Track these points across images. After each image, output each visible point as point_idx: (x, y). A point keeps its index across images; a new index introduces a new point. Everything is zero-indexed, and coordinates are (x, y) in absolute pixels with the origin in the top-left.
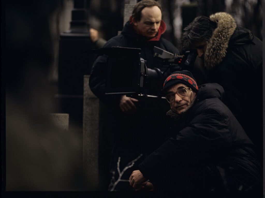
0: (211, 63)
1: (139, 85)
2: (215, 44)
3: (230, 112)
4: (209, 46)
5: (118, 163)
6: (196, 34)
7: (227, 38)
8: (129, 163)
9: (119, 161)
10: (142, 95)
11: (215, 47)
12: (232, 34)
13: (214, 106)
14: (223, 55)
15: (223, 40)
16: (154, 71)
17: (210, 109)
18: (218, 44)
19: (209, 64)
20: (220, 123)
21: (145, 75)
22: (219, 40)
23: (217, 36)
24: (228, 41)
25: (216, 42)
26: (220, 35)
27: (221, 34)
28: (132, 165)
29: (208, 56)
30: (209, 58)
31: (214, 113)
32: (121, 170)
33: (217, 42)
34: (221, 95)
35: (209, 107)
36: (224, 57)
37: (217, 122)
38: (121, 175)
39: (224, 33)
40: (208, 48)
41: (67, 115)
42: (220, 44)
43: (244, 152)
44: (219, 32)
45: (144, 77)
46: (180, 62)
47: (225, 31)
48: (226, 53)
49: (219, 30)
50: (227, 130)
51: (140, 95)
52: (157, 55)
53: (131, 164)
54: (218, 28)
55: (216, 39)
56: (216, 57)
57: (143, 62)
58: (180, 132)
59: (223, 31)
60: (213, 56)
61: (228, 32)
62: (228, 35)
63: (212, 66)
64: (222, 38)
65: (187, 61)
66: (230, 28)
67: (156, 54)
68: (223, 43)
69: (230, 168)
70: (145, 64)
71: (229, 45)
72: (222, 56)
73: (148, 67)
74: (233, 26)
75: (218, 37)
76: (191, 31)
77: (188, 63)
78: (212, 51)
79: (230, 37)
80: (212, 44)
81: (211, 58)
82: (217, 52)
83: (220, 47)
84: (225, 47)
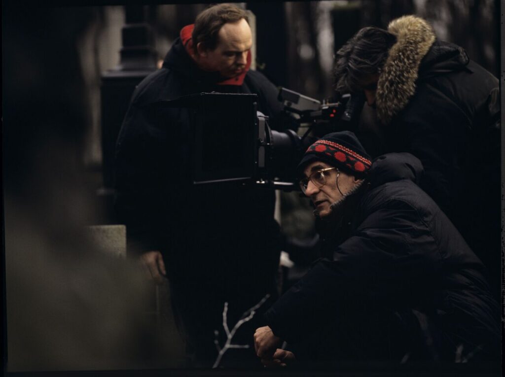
1: (258, 163)
2: (392, 73)
3: (434, 203)
4: (382, 77)
5: (225, 314)
6: (362, 60)
7: (415, 61)
8: (246, 313)
9: (226, 309)
10: (263, 182)
11: (393, 78)
12: (425, 53)
13: (401, 195)
14: (409, 93)
15: (407, 64)
16: (283, 135)
17: (395, 200)
18: (398, 73)
19: (383, 111)
20: (415, 226)
21: (268, 144)
22: (400, 64)
23: (395, 58)
24: (417, 66)
25: (394, 69)
26: (402, 57)
27: (403, 54)
28: (251, 317)
29: (381, 96)
30: (384, 100)
31: (404, 208)
32: (231, 328)
33: (396, 69)
34: (415, 175)
35: (393, 197)
36: (411, 96)
37: (408, 223)
38: (230, 336)
39: (409, 52)
40: (380, 80)
41: (122, 228)
42: (402, 72)
43: (464, 280)
44: (399, 52)
45: (266, 147)
46: (332, 115)
47: (410, 48)
48: (416, 89)
49: (399, 48)
50: (430, 239)
51: (260, 181)
52: (289, 104)
53: (248, 315)
54: (398, 44)
55: (393, 63)
56: (396, 96)
57: (263, 119)
58: (340, 246)
59: (407, 49)
60: (391, 96)
61: (416, 48)
62: (417, 54)
63: (390, 113)
64: (406, 60)
65: (345, 112)
66: (420, 42)
67: (286, 103)
68: (407, 69)
69: (439, 312)
70: (266, 124)
71: (419, 73)
72: (407, 93)
73: (273, 129)
74: (427, 38)
75: (398, 60)
76: (353, 56)
77: (349, 117)
78: (387, 87)
79: (421, 58)
80: (388, 73)
81: (387, 99)
82: (398, 87)
83: (401, 77)
84: (412, 78)
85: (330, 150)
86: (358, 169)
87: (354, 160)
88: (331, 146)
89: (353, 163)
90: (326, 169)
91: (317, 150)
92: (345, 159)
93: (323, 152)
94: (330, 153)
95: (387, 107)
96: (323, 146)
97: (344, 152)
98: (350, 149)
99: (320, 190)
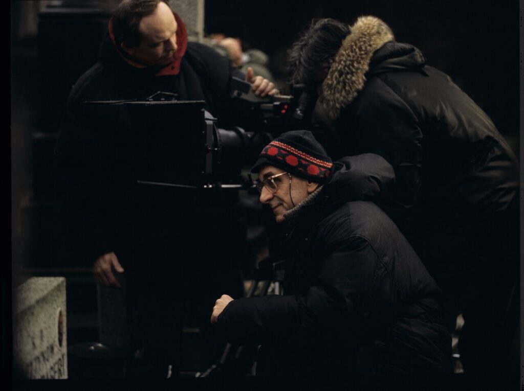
0: (335, 102)
2: (342, 62)
4: (333, 67)
7: (367, 53)
10: (210, 186)
11: (342, 67)
12: (378, 46)
14: (358, 86)
15: (358, 54)
18: (348, 63)
19: (331, 103)
21: (216, 149)
22: (351, 54)
23: (347, 48)
24: (369, 58)
25: (344, 59)
26: (354, 47)
27: (356, 45)
29: (330, 86)
30: (332, 92)
33: (346, 59)
36: (360, 89)
39: (362, 43)
40: (331, 70)
42: (353, 61)
44: (352, 42)
45: (214, 153)
46: (284, 111)
47: (364, 39)
48: (365, 82)
49: (353, 39)
51: (208, 186)
52: (239, 94)
55: (344, 53)
56: (344, 87)
57: (211, 122)
59: (361, 40)
60: (339, 87)
61: (370, 40)
62: (370, 45)
63: (338, 105)
65: (297, 109)
66: (374, 34)
67: (235, 93)
68: (358, 59)
70: (213, 126)
71: (370, 65)
72: (356, 86)
74: (382, 33)
75: (349, 50)
77: (301, 114)
78: (336, 77)
79: (374, 50)
80: (338, 63)
81: (336, 90)
82: (346, 77)
83: (351, 67)
84: (362, 70)
85: (281, 153)
86: (311, 173)
87: (307, 163)
88: (283, 149)
89: (305, 167)
90: (277, 176)
91: (269, 153)
92: (298, 163)
93: (274, 156)
94: (282, 157)
95: (335, 98)
96: (275, 148)
97: (296, 156)
98: (303, 152)
99: (274, 196)
